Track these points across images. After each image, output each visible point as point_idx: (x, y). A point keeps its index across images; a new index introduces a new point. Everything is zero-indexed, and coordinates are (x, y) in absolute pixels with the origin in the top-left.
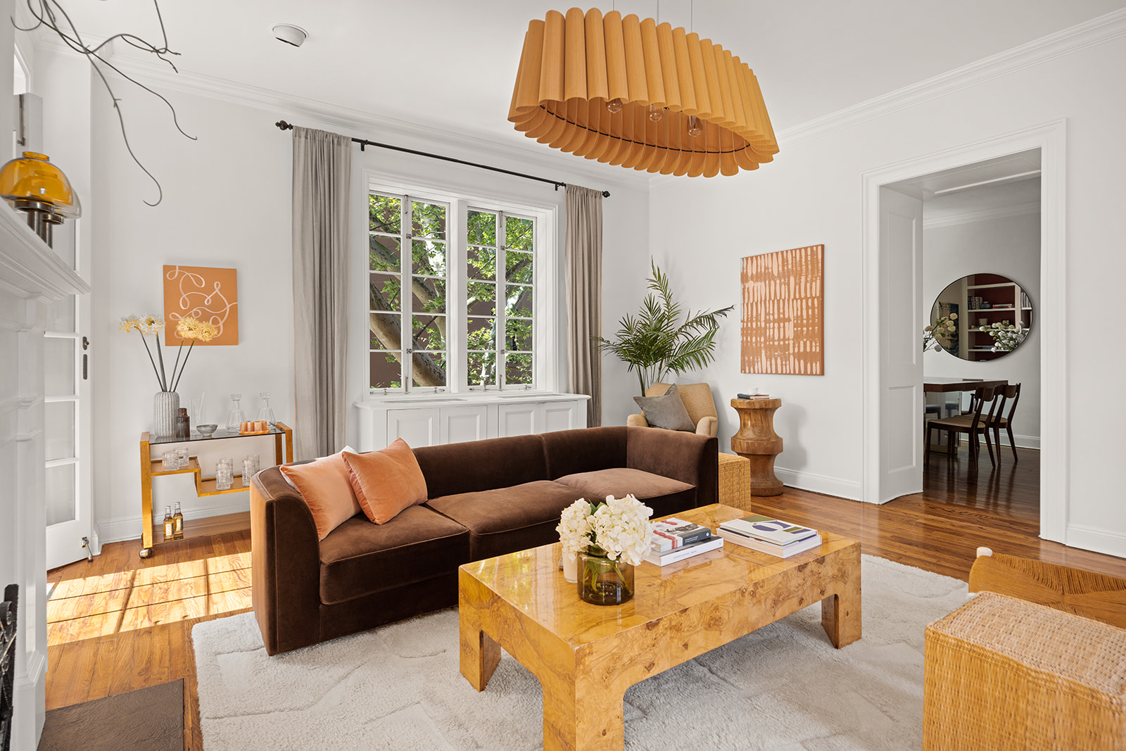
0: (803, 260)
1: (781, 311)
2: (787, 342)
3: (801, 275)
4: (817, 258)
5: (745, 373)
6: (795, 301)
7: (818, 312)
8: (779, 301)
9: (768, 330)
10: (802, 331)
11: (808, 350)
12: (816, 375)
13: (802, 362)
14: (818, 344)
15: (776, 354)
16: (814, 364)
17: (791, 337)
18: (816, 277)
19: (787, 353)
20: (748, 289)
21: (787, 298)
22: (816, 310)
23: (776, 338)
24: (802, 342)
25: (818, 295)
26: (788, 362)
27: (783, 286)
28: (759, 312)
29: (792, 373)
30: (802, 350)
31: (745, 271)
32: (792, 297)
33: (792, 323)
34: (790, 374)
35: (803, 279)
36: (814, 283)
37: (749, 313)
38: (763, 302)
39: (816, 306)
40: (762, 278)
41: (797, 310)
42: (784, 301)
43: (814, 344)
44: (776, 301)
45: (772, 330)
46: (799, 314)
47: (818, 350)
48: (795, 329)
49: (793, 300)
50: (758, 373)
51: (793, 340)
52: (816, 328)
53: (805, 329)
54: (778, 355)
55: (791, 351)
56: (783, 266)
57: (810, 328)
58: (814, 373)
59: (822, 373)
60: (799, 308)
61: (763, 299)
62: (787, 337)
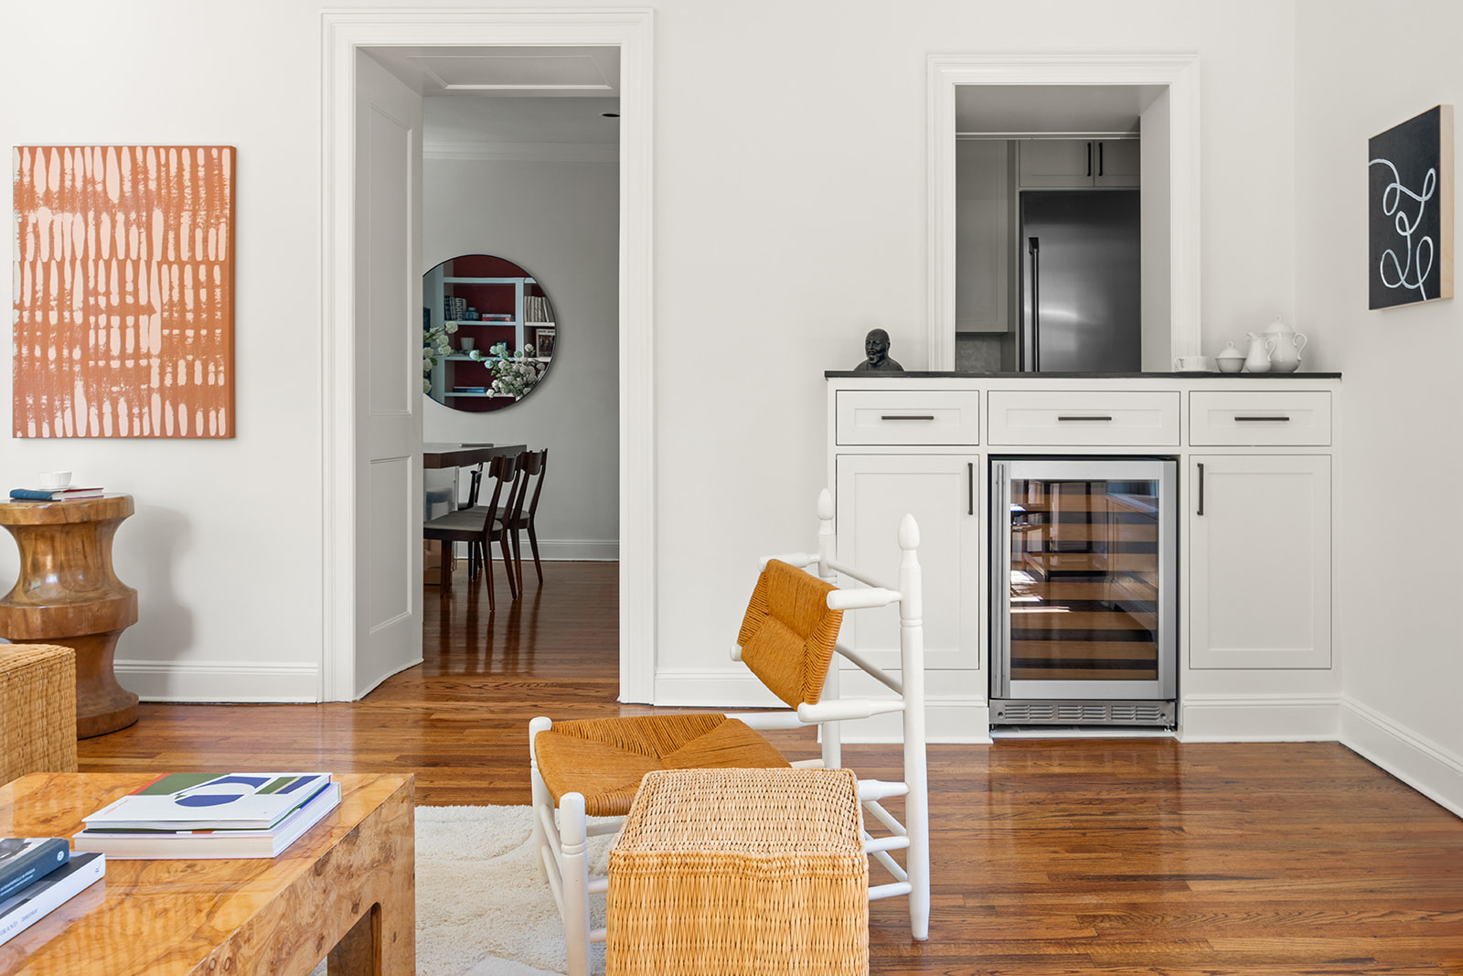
0: (187, 175)
1: (130, 287)
2: (143, 362)
3: (180, 209)
4: (221, 174)
5: (25, 436)
6: (165, 267)
7: (222, 295)
8: (122, 265)
9: (92, 333)
10: (183, 337)
11: (198, 380)
12: (217, 437)
13: (183, 409)
14: (222, 368)
15: (115, 389)
16: (212, 414)
17: (156, 350)
18: (218, 218)
19: (143, 387)
20: (35, 226)
21: (144, 256)
22: (218, 292)
23: (115, 350)
24: (182, 365)
25: (222, 258)
26: (146, 410)
27: (134, 230)
28: (68, 286)
29: (157, 433)
30: (182, 380)
31: (26, 180)
32: (157, 256)
33: (156, 318)
34: (151, 436)
35: (186, 218)
36: (212, 231)
37: (40, 287)
38: (78, 263)
39: (218, 282)
40: (78, 204)
41: (171, 288)
42: (136, 264)
43: (211, 368)
44: (114, 263)
45: (102, 333)
46: (176, 297)
47: (221, 382)
48: (166, 332)
49: (160, 265)
50: (65, 436)
51: (160, 356)
52: (218, 331)
53: (190, 333)
54: (121, 393)
55: (155, 383)
56: (135, 183)
57: (204, 332)
58: (213, 433)
59: (232, 433)
60: (176, 283)
61: (79, 255)
62: (144, 350)
